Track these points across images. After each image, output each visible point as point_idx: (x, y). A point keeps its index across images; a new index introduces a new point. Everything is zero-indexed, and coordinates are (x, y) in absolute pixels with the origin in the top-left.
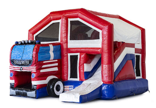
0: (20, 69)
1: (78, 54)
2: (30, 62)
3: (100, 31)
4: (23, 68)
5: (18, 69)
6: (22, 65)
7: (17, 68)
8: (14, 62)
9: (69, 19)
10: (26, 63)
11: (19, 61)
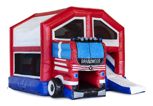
2: (101, 60)
6: (92, 64)
9: (93, 18)
10: (97, 61)
11: (88, 60)
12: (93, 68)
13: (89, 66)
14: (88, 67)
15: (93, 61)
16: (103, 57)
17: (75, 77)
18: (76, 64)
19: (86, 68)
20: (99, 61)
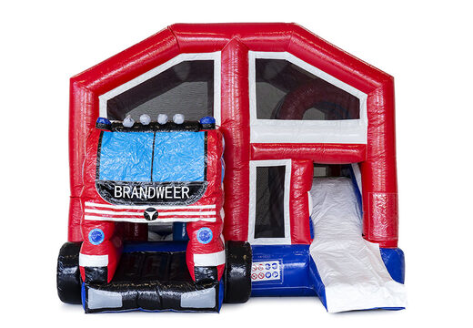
0: (142, 214)
1: (288, 163)
2: (194, 189)
3: (362, 97)
4: (161, 211)
5: (137, 217)
6: (155, 200)
7: (132, 211)
8: (112, 192)
9: (250, 53)
10: (175, 192)
11: (138, 187)
12: (160, 214)
13: (145, 207)
14: (141, 211)
15: (160, 192)
16: (202, 180)
17: (91, 240)
18: (95, 199)
19: (132, 215)
20: (185, 190)
